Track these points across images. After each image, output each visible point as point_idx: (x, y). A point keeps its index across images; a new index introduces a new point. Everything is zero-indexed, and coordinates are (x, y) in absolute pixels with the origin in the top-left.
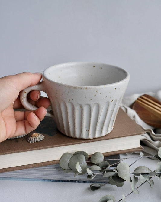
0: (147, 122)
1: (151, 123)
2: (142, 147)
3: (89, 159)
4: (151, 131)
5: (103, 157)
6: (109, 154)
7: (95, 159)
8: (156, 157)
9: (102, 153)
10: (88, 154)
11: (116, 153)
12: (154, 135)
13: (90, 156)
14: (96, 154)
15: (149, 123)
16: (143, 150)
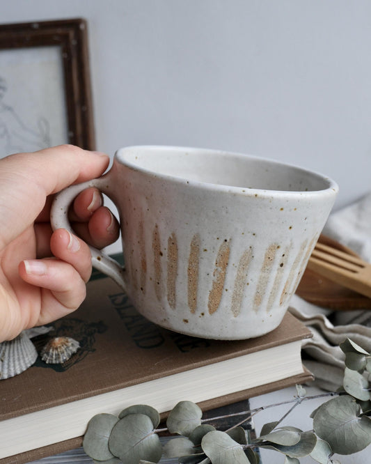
0: (310, 299)
1: (321, 300)
2: (308, 371)
3: (163, 424)
4: (323, 321)
5: (200, 414)
6: (223, 401)
7: (179, 423)
8: (340, 394)
9: (197, 404)
10: (160, 411)
11: (241, 397)
12: (332, 330)
13: (164, 417)
14: (179, 407)
15: (314, 299)
16: (311, 379)
